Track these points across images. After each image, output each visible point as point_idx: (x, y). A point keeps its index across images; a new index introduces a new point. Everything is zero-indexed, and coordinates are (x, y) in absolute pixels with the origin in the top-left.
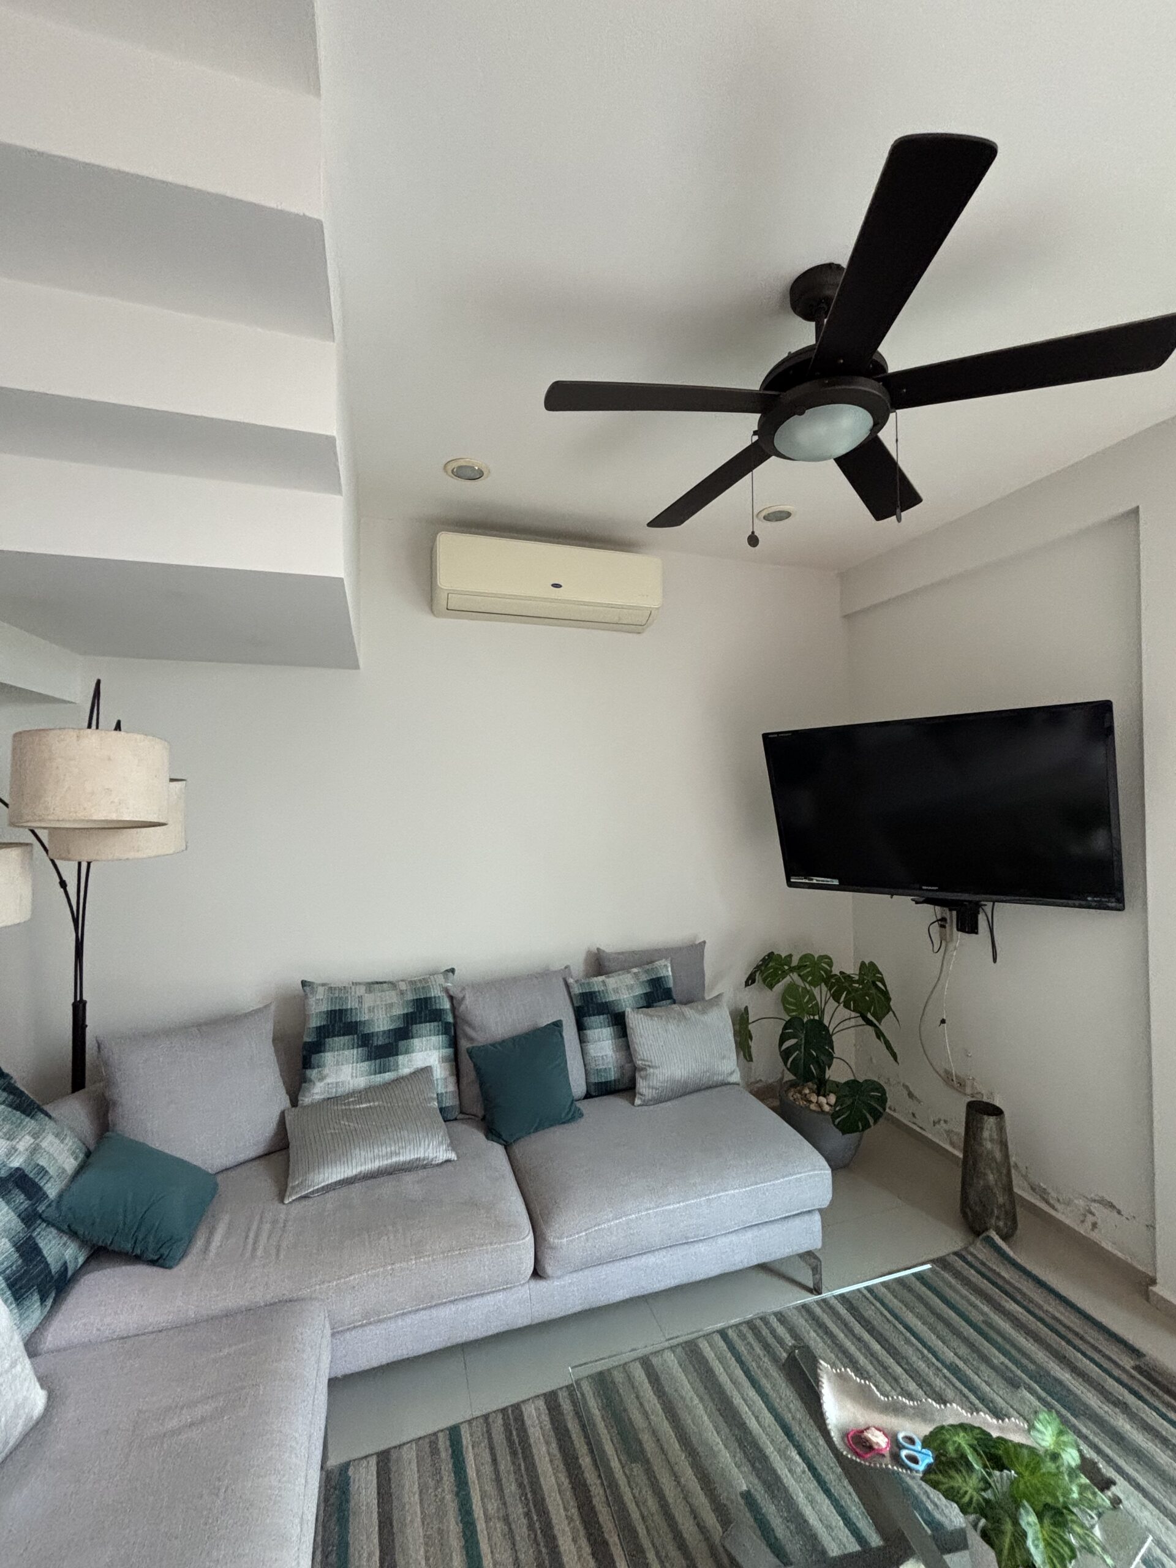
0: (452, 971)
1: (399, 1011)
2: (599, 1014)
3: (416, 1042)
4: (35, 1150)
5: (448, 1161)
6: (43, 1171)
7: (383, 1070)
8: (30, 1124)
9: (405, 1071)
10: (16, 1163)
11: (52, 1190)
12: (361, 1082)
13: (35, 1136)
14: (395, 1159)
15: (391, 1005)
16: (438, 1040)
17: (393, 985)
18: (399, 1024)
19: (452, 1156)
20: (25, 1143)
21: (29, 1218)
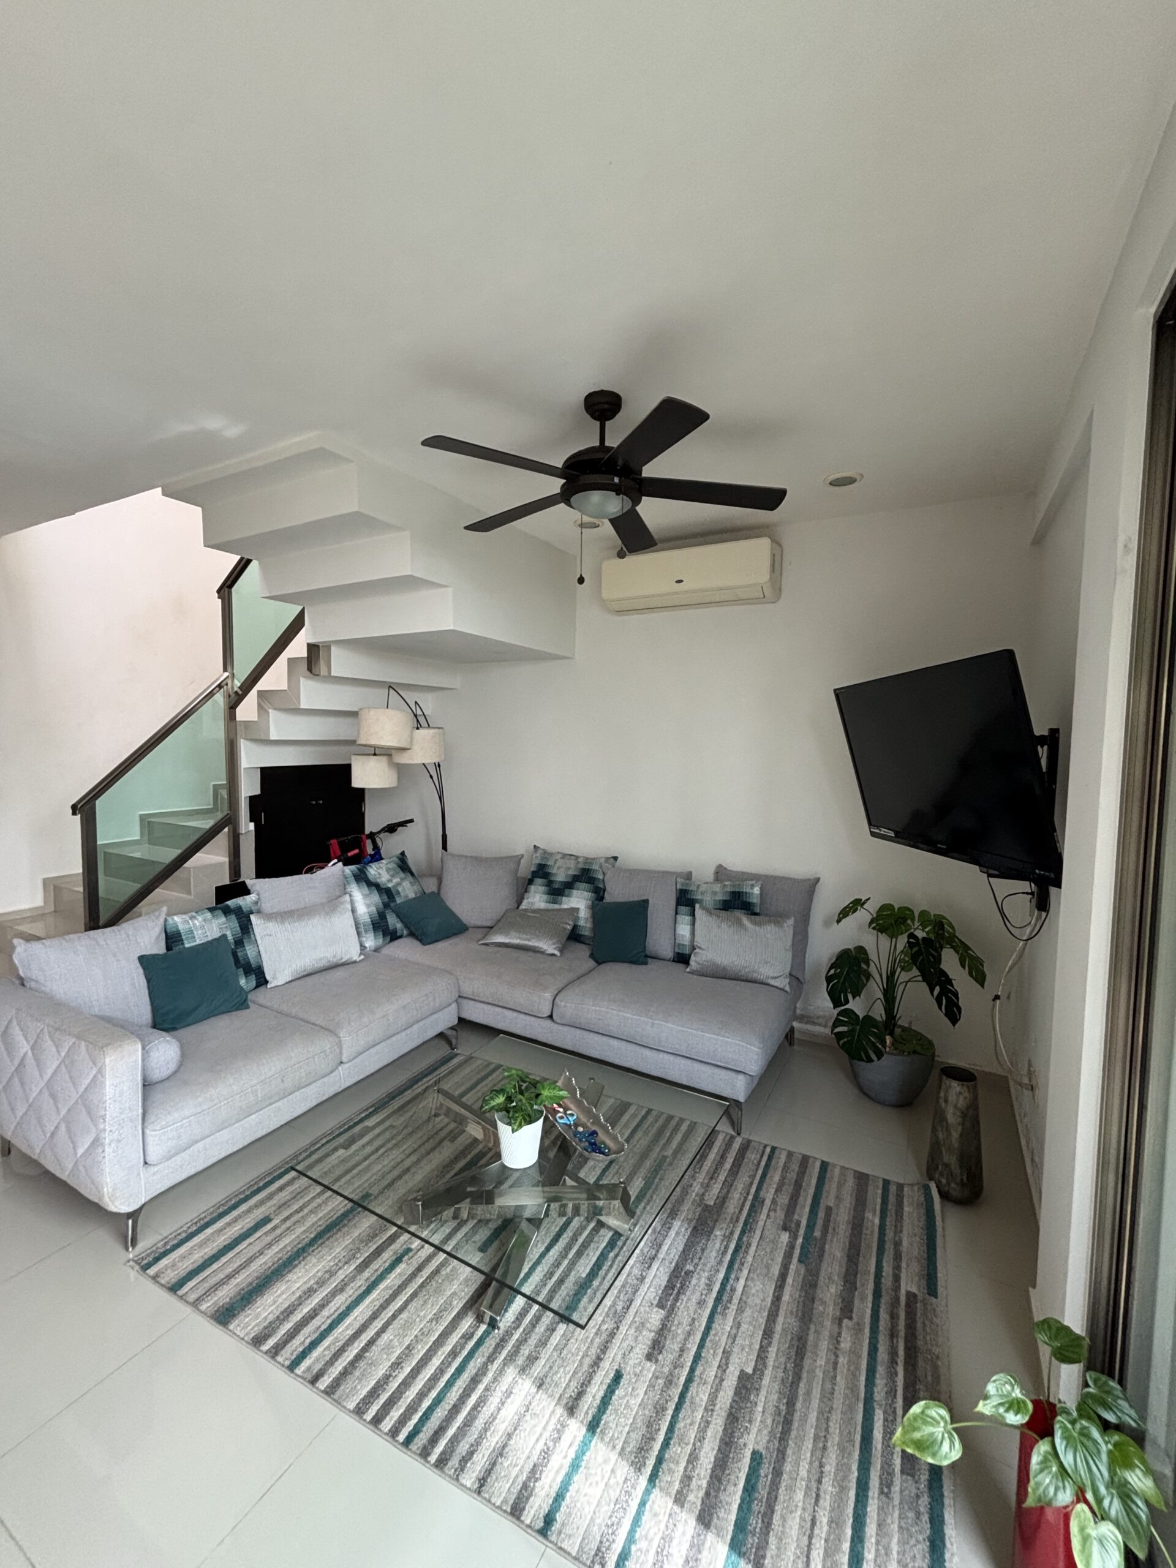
0: (616, 858)
1: (571, 872)
2: (686, 906)
3: (575, 892)
4: (398, 884)
5: (553, 955)
6: (398, 893)
7: (554, 902)
8: (402, 875)
9: (565, 906)
10: (390, 885)
11: (399, 901)
12: (543, 905)
13: (402, 879)
14: (526, 942)
15: (569, 868)
16: (588, 895)
17: (577, 857)
18: (569, 880)
19: (557, 953)
20: (396, 880)
21: (386, 906)
